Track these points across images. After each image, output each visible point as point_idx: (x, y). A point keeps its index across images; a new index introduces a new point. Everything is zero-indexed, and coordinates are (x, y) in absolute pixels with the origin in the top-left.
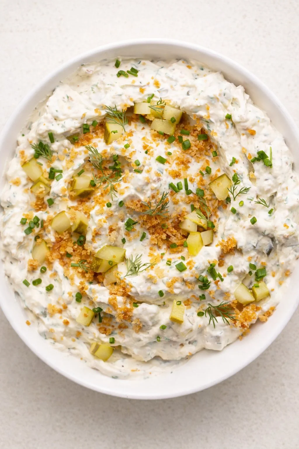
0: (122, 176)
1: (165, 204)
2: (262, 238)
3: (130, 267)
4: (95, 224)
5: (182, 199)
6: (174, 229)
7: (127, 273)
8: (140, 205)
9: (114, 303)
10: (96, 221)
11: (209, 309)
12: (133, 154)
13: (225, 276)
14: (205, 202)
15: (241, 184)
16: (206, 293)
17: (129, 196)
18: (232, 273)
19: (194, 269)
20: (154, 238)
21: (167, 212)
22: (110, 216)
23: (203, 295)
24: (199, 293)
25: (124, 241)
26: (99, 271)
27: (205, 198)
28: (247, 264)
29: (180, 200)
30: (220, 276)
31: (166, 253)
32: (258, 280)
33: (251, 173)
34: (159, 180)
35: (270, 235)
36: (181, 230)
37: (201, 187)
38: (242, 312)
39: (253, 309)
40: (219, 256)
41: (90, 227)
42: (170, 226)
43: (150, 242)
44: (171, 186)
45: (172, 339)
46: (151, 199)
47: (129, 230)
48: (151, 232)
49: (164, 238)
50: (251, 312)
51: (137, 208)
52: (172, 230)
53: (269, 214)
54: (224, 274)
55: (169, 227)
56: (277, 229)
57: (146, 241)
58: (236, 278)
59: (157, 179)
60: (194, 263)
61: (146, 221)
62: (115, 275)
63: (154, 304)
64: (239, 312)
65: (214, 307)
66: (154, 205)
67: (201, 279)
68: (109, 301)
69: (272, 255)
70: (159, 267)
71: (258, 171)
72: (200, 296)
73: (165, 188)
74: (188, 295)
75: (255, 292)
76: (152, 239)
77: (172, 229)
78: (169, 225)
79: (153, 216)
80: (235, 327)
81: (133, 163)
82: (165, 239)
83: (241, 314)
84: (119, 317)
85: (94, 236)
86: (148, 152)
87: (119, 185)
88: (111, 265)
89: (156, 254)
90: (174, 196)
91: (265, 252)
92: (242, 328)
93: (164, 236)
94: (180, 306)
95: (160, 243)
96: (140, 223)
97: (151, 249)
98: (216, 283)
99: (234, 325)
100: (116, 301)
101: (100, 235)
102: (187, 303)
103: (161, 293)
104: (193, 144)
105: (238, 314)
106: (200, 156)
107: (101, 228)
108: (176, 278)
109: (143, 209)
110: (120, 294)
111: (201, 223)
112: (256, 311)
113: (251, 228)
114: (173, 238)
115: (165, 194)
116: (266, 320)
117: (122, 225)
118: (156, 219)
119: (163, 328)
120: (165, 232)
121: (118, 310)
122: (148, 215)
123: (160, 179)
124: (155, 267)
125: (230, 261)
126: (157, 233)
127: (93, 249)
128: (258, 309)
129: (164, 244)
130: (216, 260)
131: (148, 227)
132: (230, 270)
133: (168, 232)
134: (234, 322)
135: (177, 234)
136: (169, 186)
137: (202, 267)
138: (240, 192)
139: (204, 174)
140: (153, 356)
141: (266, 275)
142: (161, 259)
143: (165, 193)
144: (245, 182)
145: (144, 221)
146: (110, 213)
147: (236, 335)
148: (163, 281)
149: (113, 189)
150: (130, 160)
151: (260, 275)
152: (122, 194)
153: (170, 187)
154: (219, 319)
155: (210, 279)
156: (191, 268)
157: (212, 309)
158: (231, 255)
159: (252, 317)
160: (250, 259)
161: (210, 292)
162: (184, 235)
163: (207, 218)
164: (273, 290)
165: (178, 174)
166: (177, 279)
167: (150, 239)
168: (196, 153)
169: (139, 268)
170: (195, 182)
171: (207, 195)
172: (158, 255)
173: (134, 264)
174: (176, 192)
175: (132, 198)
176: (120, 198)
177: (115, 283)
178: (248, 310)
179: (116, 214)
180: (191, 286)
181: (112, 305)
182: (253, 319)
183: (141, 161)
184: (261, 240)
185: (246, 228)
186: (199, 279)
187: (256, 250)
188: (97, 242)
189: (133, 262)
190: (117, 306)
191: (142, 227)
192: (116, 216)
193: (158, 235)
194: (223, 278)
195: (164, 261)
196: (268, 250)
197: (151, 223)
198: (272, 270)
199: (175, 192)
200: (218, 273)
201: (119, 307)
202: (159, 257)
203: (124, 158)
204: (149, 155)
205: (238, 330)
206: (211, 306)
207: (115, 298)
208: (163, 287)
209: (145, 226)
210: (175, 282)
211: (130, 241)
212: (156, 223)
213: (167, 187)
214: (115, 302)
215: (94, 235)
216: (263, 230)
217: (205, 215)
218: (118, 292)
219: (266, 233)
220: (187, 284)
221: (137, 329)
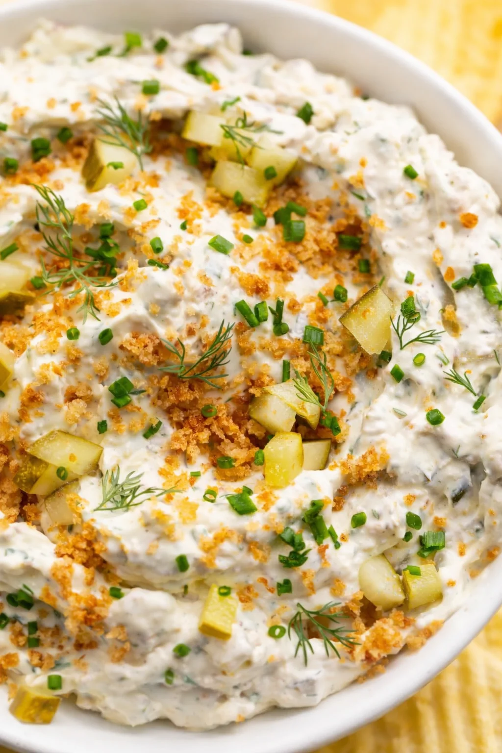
0: (119, 276)
1: (220, 356)
2: (449, 464)
3: (110, 491)
4: (33, 375)
5: (263, 342)
6: (231, 421)
7: (101, 505)
8: (154, 347)
9: (64, 577)
10: (36, 369)
11: (298, 618)
12: (151, 225)
13: (343, 538)
14: (325, 361)
15: (421, 323)
16: (294, 576)
17: (129, 319)
18: (363, 531)
19: (273, 510)
20: (181, 436)
21: (223, 375)
22: (75, 361)
23: (287, 582)
24: (277, 576)
25: (102, 427)
26: (33, 491)
27: (325, 348)
28: (403, 512)
29: (257, 346)
30: (332, 534)
31: (204, 473)
32: (426, 554)
33: (449, 308)
34: (208, 292)
35: (470, 458)
36: (251, 421)
37: (317, 323)
38: (373, 628)
39: (396, 624)
40: (336, 490)
41: (18, 380)
42: (222, 414)
43: (170, 444)
44: (240, 308)
45: (201, 684)
46: (184, 334)
47: (118, 406)
48: (175, 419)
49: (204, 440)
50: (391, 632)
51: (146, 355)
52: (225, 423)
53: (474, 410)
54: (342, 534)
55: (220, 415)
56: (487, 440)
57: (158, 442)
58: (370, 543)
59: (203, 290)
60: (275, 497)
61: (166, 390)
62: (70, 505)
63: (162, 589)
64: (365, 628)
65: (308, 613)
66: (192, 355)
67: (287, 536)
68: (52, 569)
69: (463, 504)
70: (187, 498)
71: (467, 308)
72: (279, 585)
73: (224, 313)
74: (248, 576)
75: (408, 584)
76: (176, 439)
77: (228, 421)
78: (220, 411)
79: (184, 380)
80: (350, 660)
81: (147, 244)
82: (205, 444)
83: (368, 633)
84: (74, 618)
85: (26, 404)
86: (188, 227)
87: (108, 295)
88: (64, 478)
89: (177, 473)
90: (246, 334)
91: (449, 494)
92: (365, 662)
93: (204, 436)
94: (227, 599)
95: (194, 451)
96: (149, 396)
97: (169, 461)
98: (322, 552)
99: (349, 656)
100: (71, 573)
101: (43, 402)
102: (247, 595)
103: (182, 563)
104: (311, 235)
105: (362, 633)
106: (320, 266)
107: (45, 384)
108: (225, 531)
109: (159, 359)
110: (80, 557)
111: (304, 409)
112: (403, 628)
113: (425, 434)
114: (226, 445)
115: (226, 328)
116: (422, 644)
117: (101, 390)
118: (191, 388)
119: (181, 652)
120: (208, 427)
121: (71, 599)
122: (173, 376)
123: (210, 290)
124: (177, 496)
125: (359, 502)
126: (189, 426)
127: (22, 436)
128: (407, 623)
129: (202, 453)
130: (328, 498)
131: (167, 404)
132: (358, 521)
133: (215, 428)
134: (349, 650)
135: (238, 434)
136: (235, 309)
137: (295, 511)
138: (417, 339)
139: (328, 302)
140: (152, 717)
141: (444, 546)
142: (189, 484)
143: (225, 326)
144: (432, 320)
145: (160, 389)
146: (73, 352)
147: (351, 676)
148: (193, 533)
149: (91, 301)
150: (141, 237)
151: (430, 543)
152: (112, 314)
153: (238, 313)
154: (317, 644)
155: (309, 543)
156: (266, 508)
157: (304, 617)
158: (369, 488)
159: (393, 643)
160: (410, 500)
161: (305, 573)
162: (256, 434)
163: (322, 401)
164: (452, 584)
165: (261, 287)
166: (229, 535)
167: (169, 437)
168: (312, 256)
169: (134, 497)
170: (303, 312)
171: (333, 344)
172: (184, 474)
173: (123, 489)
174: (252, 325)
175: (138, 327)
176: (107, 323)
177: (71, 528)
178: (386, 627)
179: (91, 360)
180: (260, 553)
181: (61, 580)
182: (393, 648)
183: (167, 243)
184: (444, 467)
185: (416, 429)
186: (283, 536)
187: (429, 487)
188: (32, 418)
189: (120, 482)
190: (70, 586)
191: (154, 404)
192: (89, 365)
193: (191, 430)
194: (339, 540)
195: (197, 491)
196: (457, 492)
197: (178, 396)
198: (460, 540)
199: (248, 325)
200: (328, 527)
201: (75, 590)
202: (186, 479)
203: (128, 233)
204: (191, 232)
205: (358, 665)
206: (301, 611)
207: (69, 567)
208: (190, 549)
209: (163, 401)
210: (222, 540)
211: (117, 433)
212: (188, 398)
213: (230, 309)
214: (68, 575)
215: (25, 399)
216: (454, 444)
217: (317, 394)
218: (77, 552)
219: (461, 453)
220: (252, 547)
221: (117, 655)
